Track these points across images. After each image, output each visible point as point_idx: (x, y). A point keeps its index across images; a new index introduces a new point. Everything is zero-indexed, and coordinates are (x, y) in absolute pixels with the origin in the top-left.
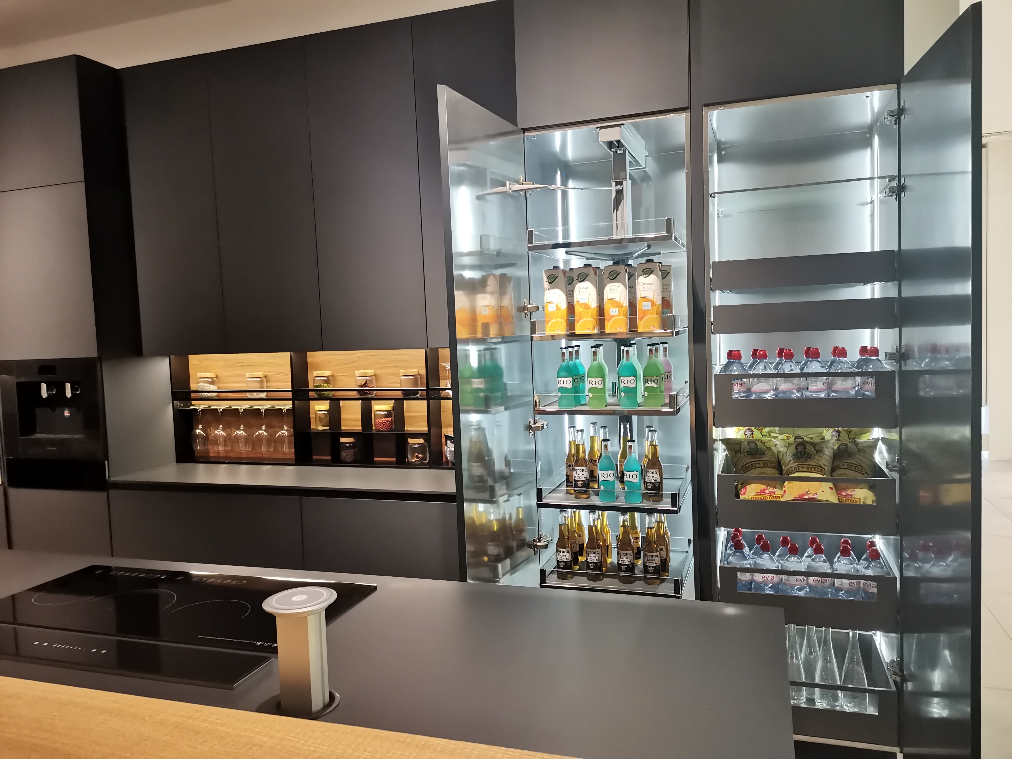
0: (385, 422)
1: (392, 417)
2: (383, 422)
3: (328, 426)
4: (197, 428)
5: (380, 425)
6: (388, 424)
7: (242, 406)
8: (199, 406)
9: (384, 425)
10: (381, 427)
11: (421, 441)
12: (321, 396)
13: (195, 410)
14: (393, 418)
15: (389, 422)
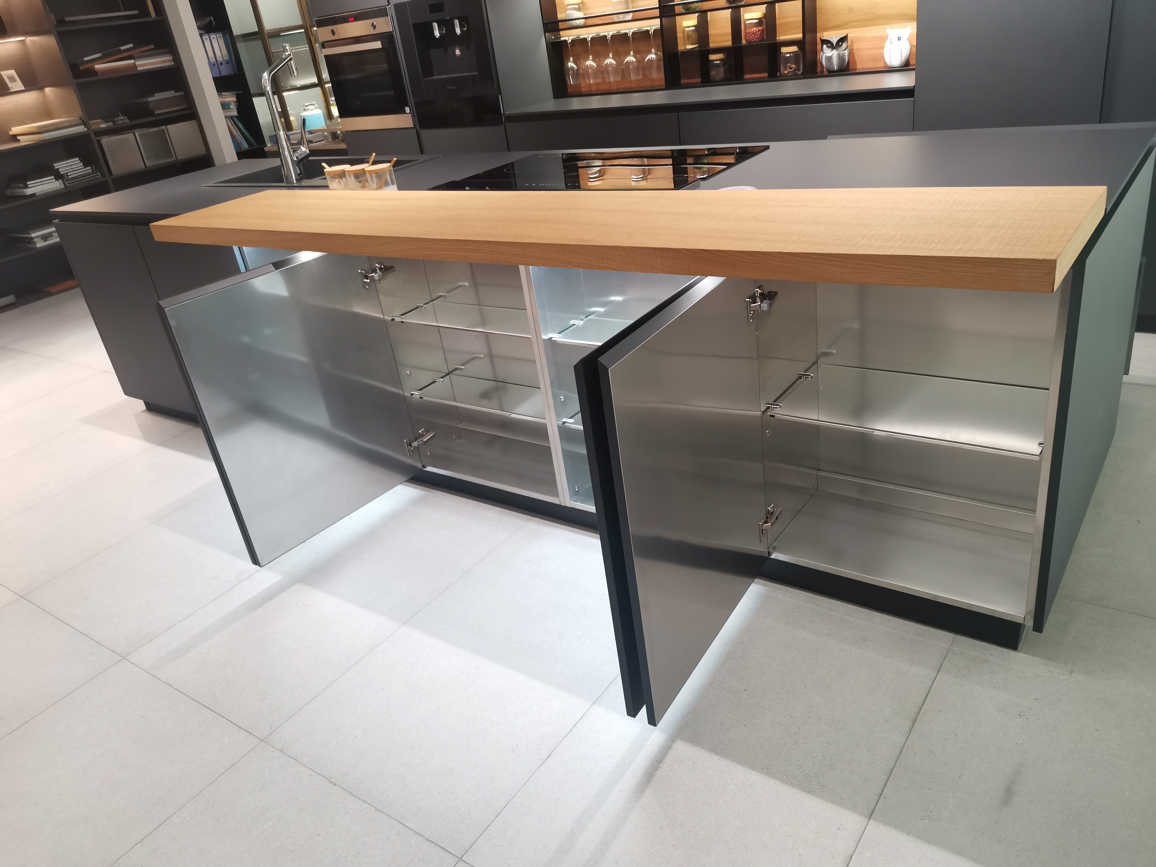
0: (756, 32)
1: (763, 26)
2: (754, 31)
3: (696, 44)
4: (569, 60)
5: (751, 36)
6: (759, 33)
7: (609, 31)
8: (567, 36)
9: (755, 36)
10: (752, 38)
11: (794, 49)
12: (688, 10)
13: (565, 41)
15: (760, 31)
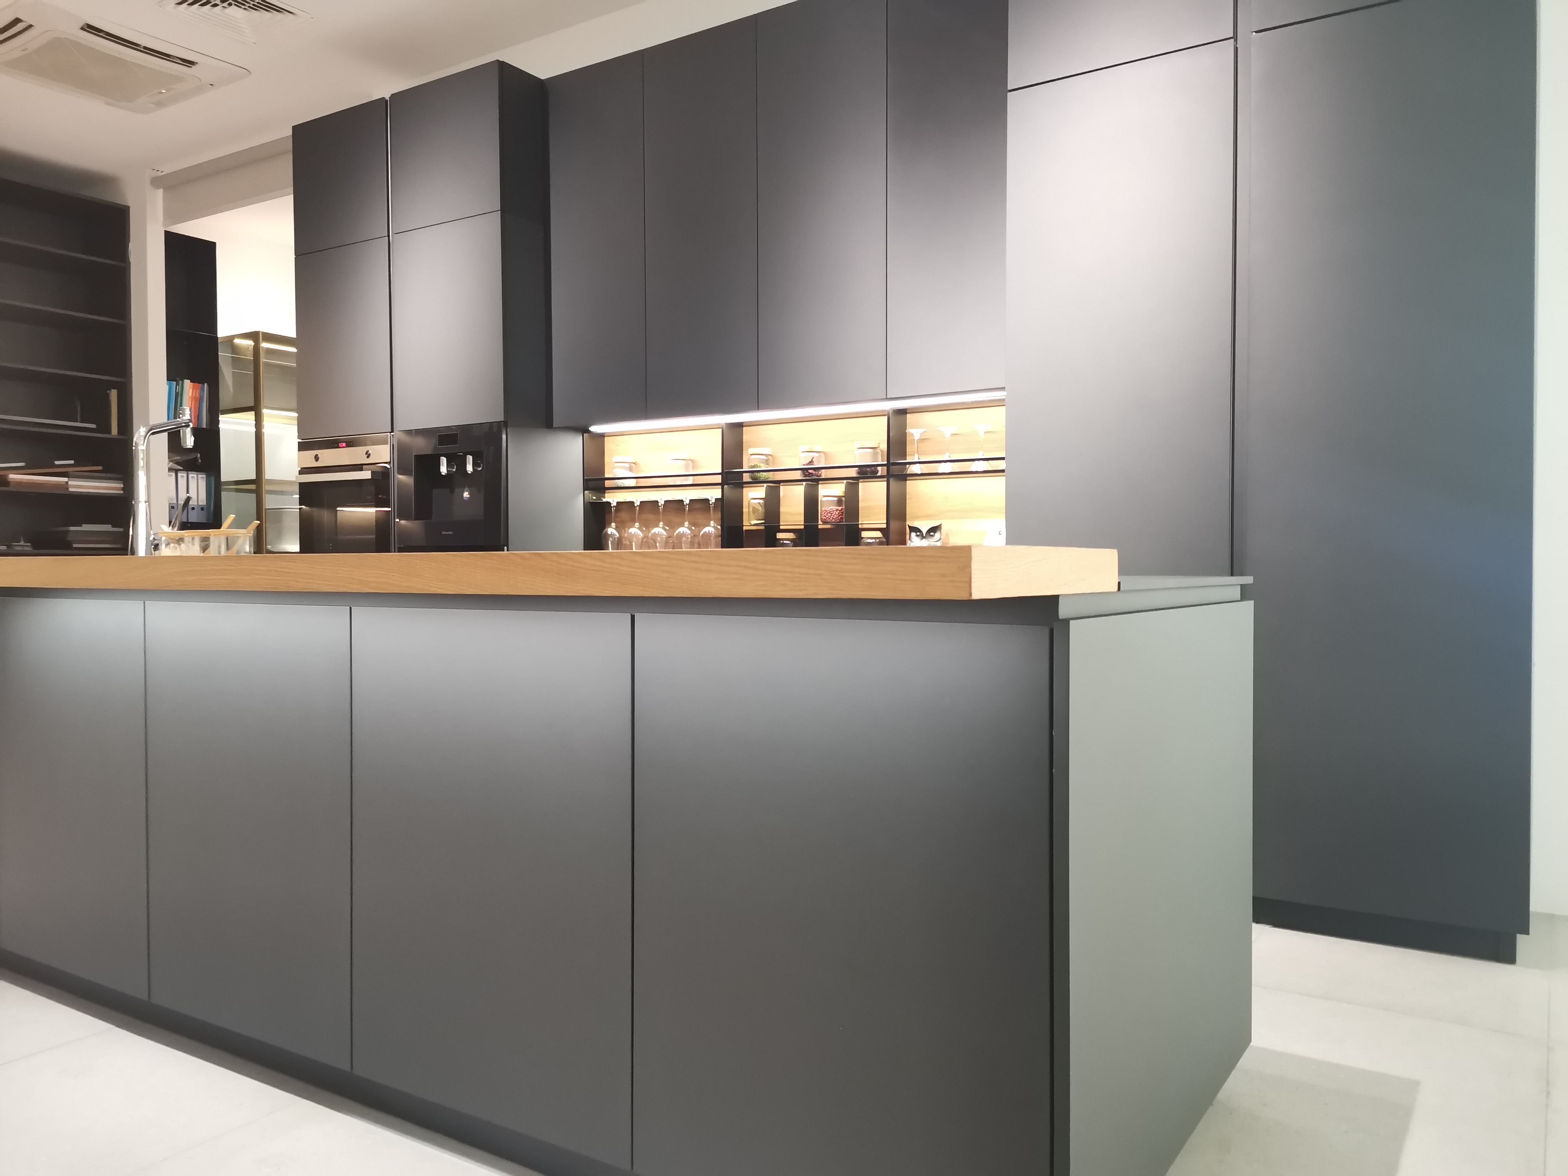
0: (833, 511)
1: (842, 506)
3: (763, 520)
4: (610, 526)
5: (827, 515)
7: (662, 497)
8: (613, 498)
9: (831, 515)
10: (827, 518)
11: (877, 534)
12: (756, 481)
13: (609, 503)
14: (844, 507)
15: (838, 511)
